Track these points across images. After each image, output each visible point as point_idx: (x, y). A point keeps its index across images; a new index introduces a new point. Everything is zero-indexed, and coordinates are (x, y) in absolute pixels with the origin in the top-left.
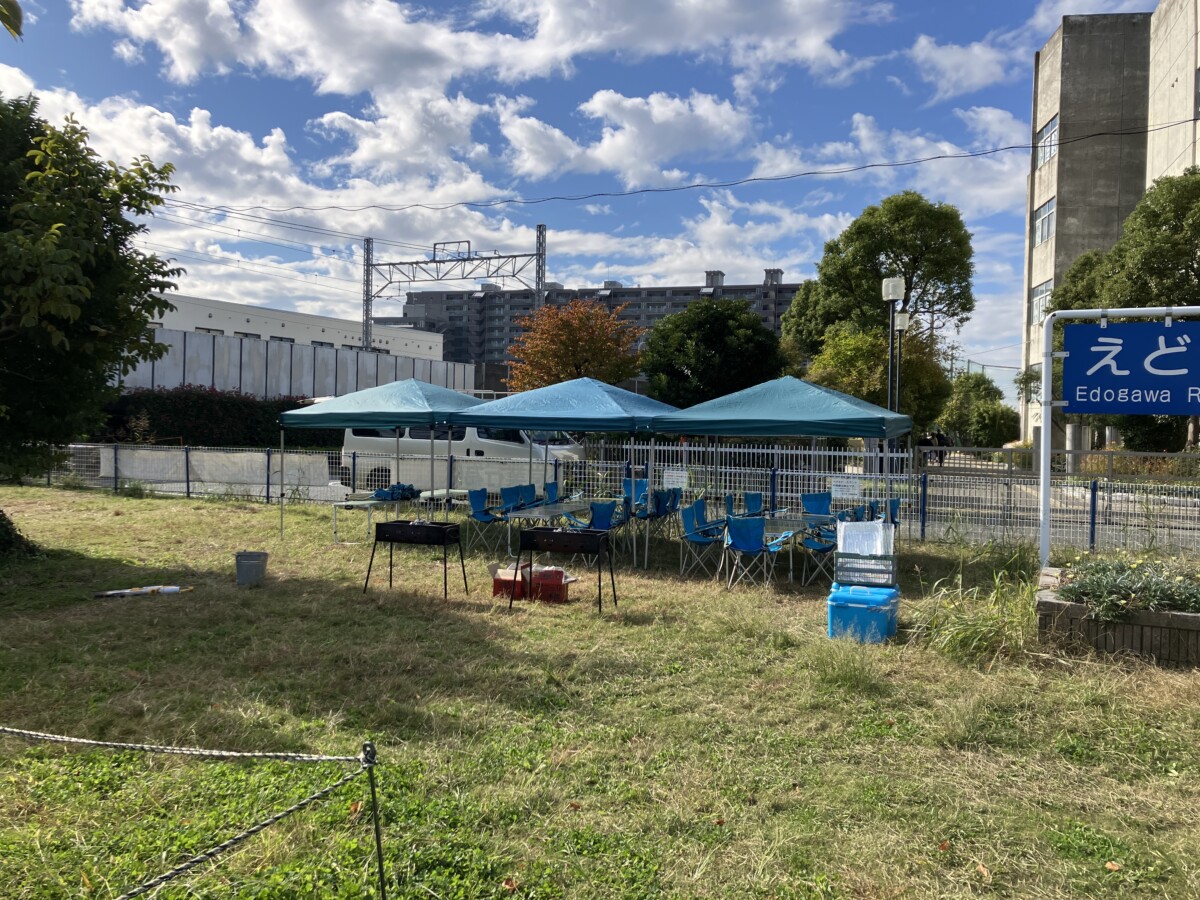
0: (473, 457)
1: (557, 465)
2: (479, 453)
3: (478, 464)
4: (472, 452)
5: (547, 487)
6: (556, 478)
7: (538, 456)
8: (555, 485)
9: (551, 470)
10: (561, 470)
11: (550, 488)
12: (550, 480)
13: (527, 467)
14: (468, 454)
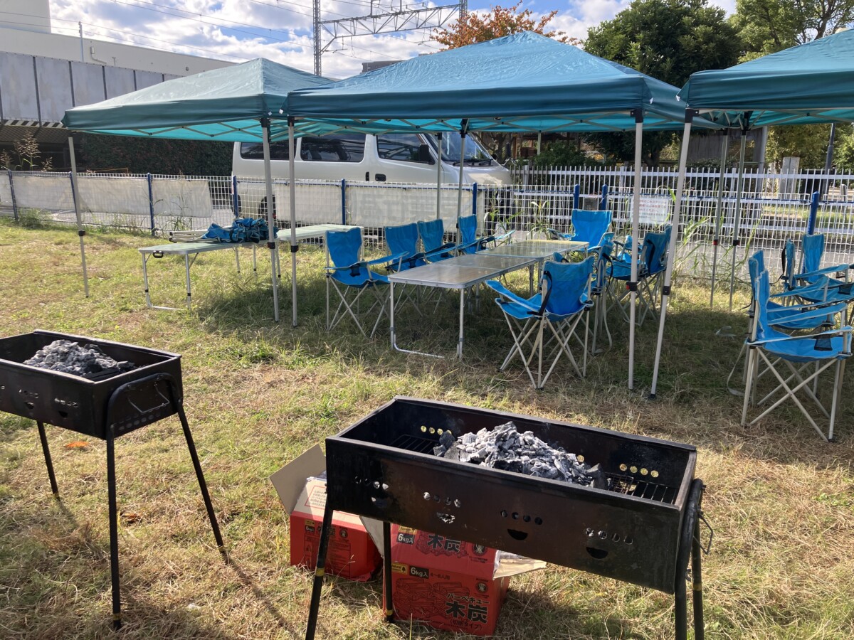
0: (373, 182)
1: (476, 191)
2: (381, 178)
3: (375, 191)
4: (372, 177)
5: (461, 223)
6: (474, 211)
7: (450, 179)
8: (473, 221)
9: (467, 198)
10: (481, 198)
11: (467, 224)
12: (467, 213)
13: (435, 194)
14: (367, 179)
